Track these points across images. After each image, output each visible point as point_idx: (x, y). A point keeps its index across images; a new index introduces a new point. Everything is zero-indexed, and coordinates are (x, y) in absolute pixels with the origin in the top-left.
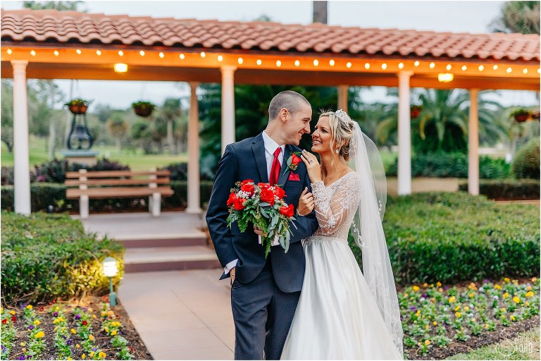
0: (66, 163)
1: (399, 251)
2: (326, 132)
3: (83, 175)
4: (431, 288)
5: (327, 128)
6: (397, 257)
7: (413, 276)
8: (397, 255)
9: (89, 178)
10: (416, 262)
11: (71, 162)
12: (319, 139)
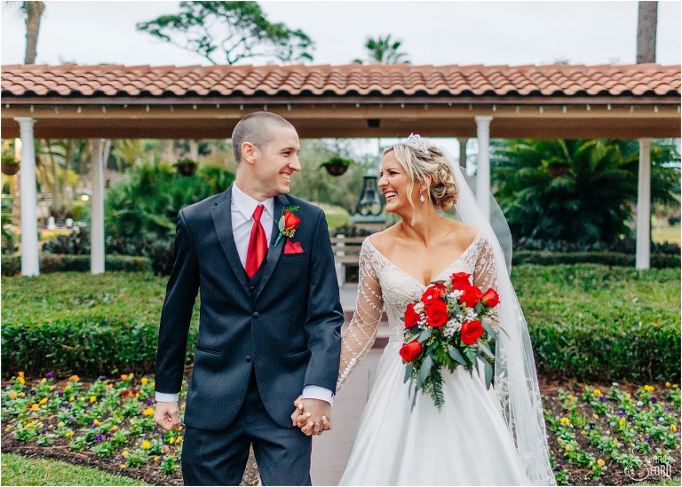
0: (354, 229)
1: (637, 338)
2: (396, 173)
3: (341, 240)
4: (675, 389)
5: (394, 167)
6: (634, 346)
7: (657, 372)
8: (634, 343)
9: (347, 244)
10: (660, 354)
11: (359, 227)
12: (390, 189)
